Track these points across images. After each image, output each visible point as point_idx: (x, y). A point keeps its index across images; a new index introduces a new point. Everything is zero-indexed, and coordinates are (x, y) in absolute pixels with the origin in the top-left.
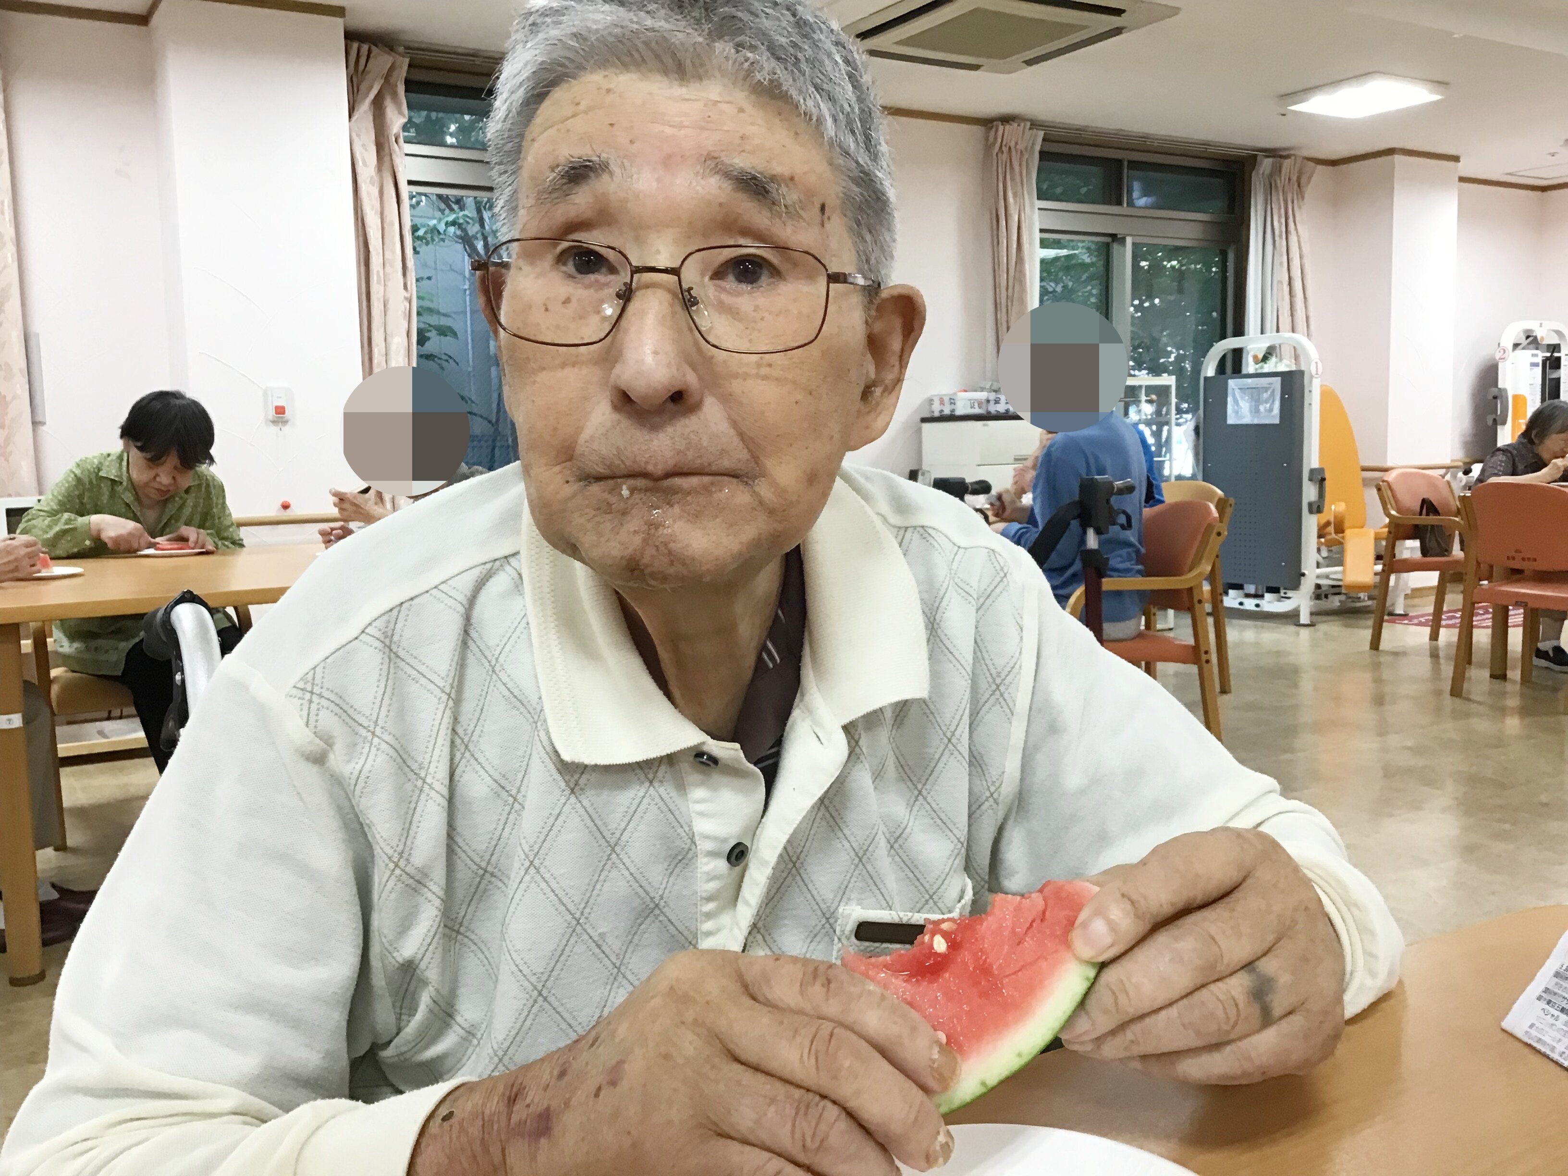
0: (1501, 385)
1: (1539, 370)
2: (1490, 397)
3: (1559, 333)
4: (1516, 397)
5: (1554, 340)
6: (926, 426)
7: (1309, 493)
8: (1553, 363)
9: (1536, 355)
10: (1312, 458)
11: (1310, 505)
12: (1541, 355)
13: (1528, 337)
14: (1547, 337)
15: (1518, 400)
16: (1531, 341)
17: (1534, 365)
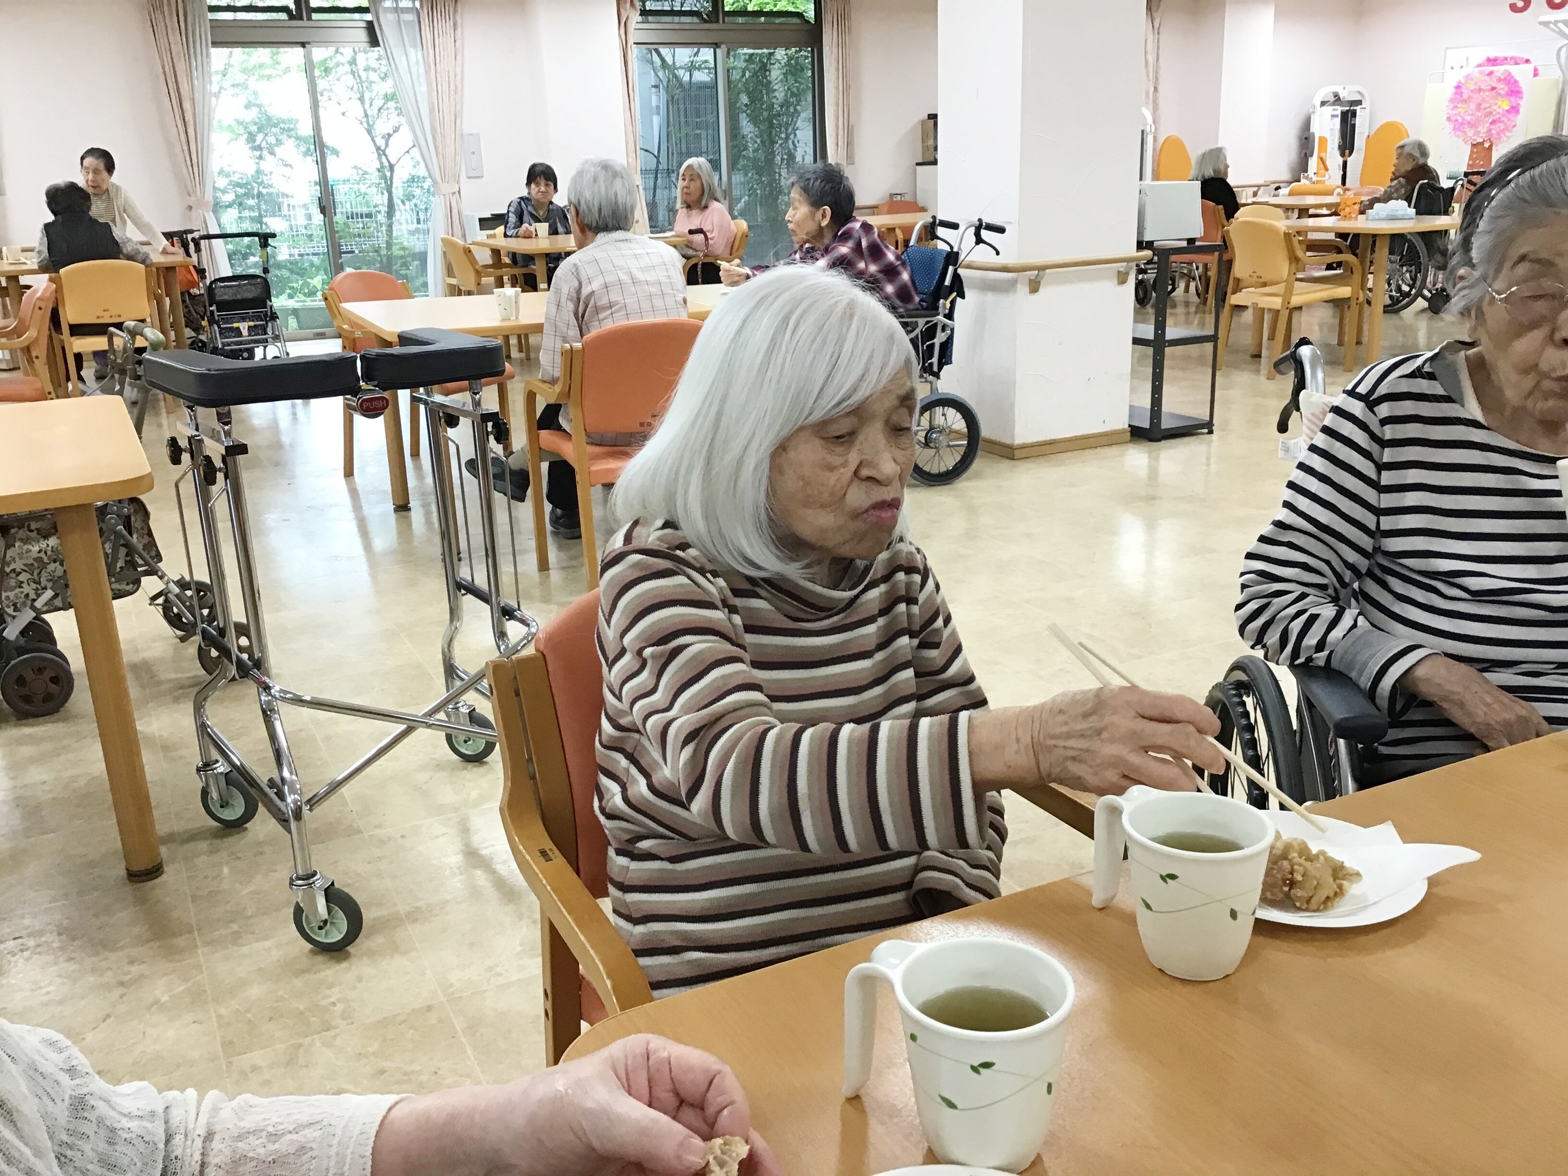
0: (1311, 131)
1: (1338, 121)
2: (1306, 138)
3: (1359, 92)
4: (1321, 138)
5: (1355, 98)
6: (918, 168)
8: (1350, 114)
9: (1336, 110)
12: (1339, 109)
13: (1333, 97)
14: (1345, 95)
15: (1323, 140)
16: (1337, 100)
17: (1333, 116)
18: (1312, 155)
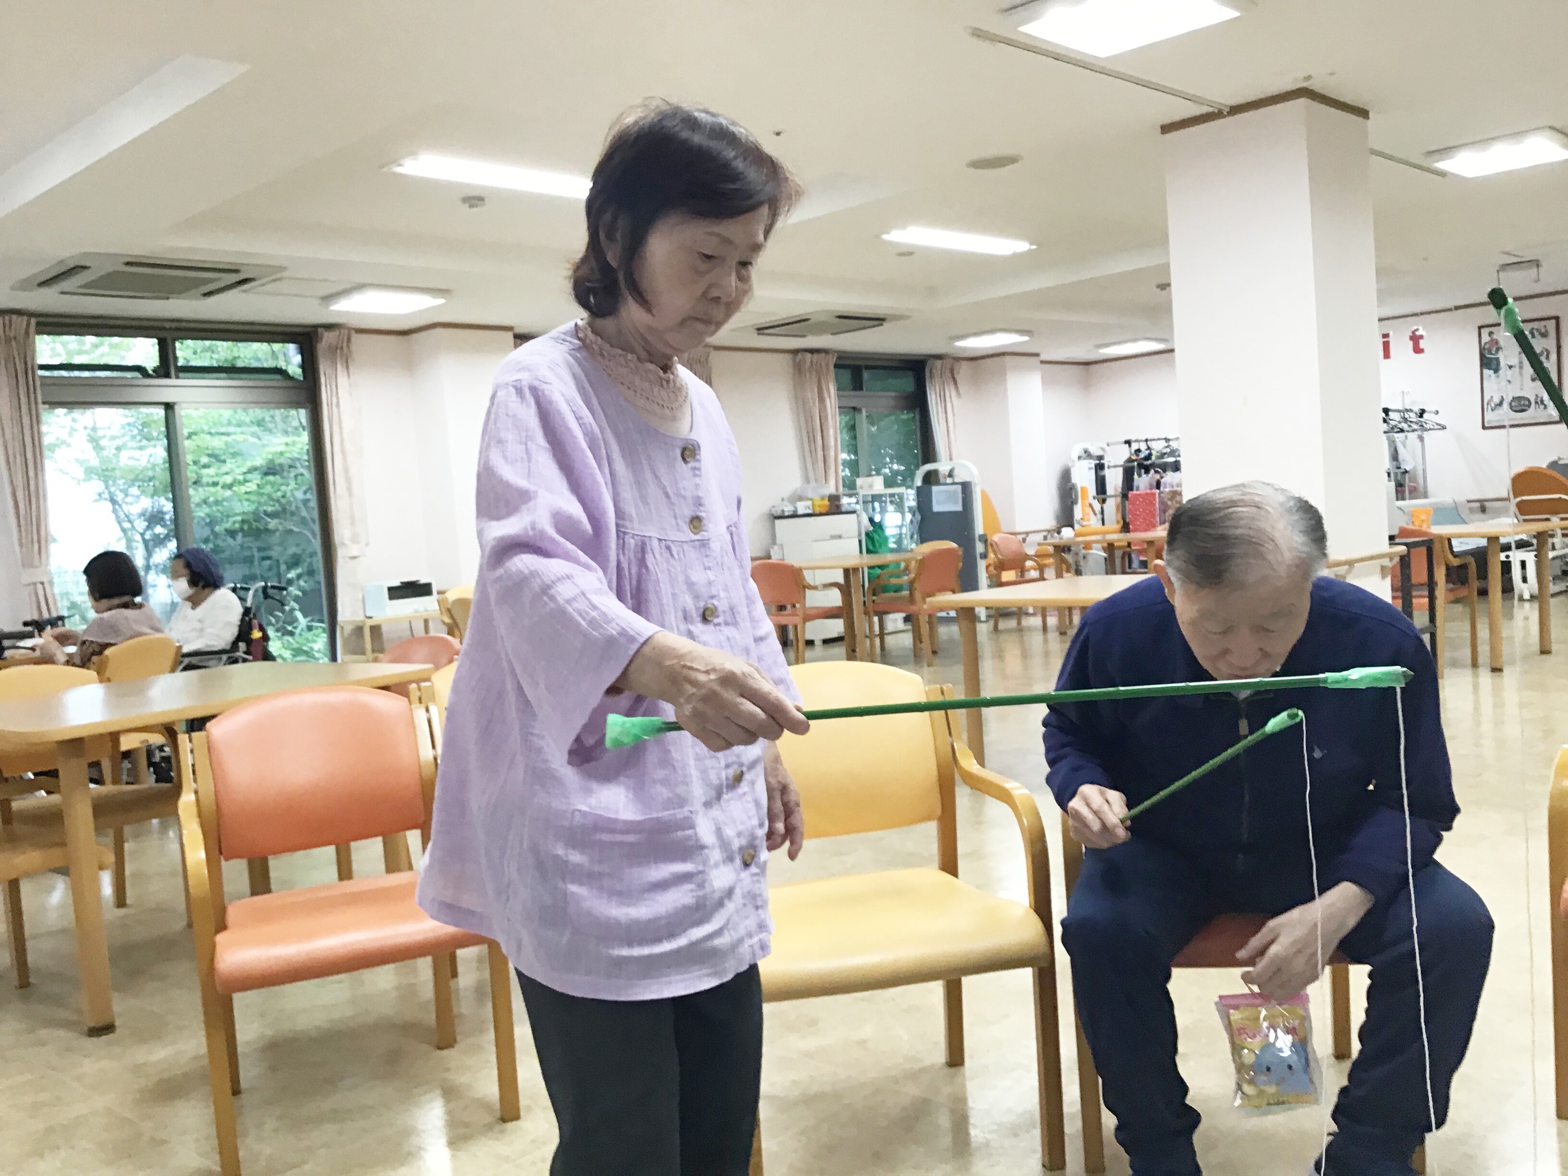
0: (1073, 482)
1: (1093, 472)
2: (1068, 488)
3: (1103, 449)
4: (1082, 488)
5: (1100, 453)
6: (777, 522)
7: (980, 548)
8: (1100, 467)
9: (1091, 463)
10: (979, 529)
11: (981, 554)
12: (1093, 463)
13: (1086, 452)
14: (1096, 452)
15: (1083, 489)
16: (1088, 454)
17: (1090, 469)
18: (1076, 503)
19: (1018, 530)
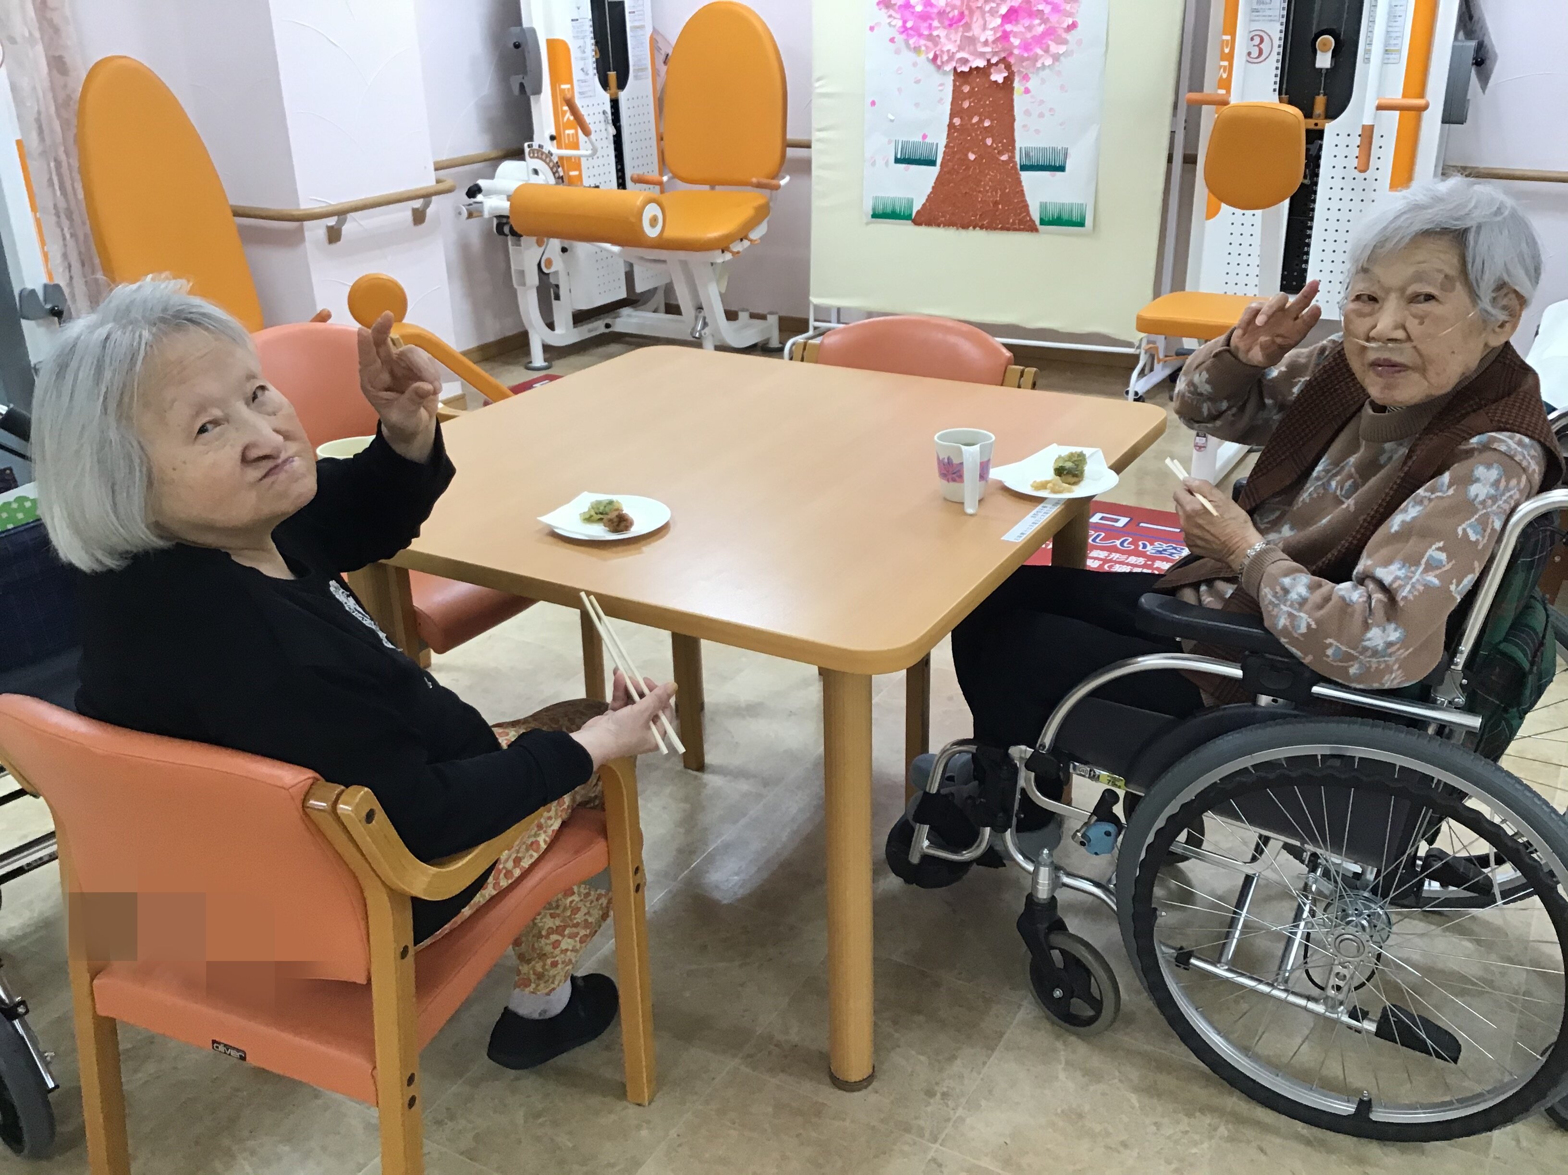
0: (526, 24)
2: (513, 43)
4: (551, 43)
18: (538, 91)
19: (306, 203)
